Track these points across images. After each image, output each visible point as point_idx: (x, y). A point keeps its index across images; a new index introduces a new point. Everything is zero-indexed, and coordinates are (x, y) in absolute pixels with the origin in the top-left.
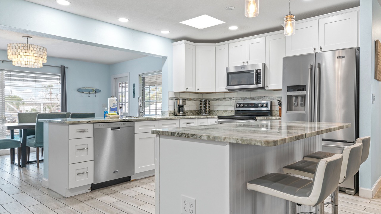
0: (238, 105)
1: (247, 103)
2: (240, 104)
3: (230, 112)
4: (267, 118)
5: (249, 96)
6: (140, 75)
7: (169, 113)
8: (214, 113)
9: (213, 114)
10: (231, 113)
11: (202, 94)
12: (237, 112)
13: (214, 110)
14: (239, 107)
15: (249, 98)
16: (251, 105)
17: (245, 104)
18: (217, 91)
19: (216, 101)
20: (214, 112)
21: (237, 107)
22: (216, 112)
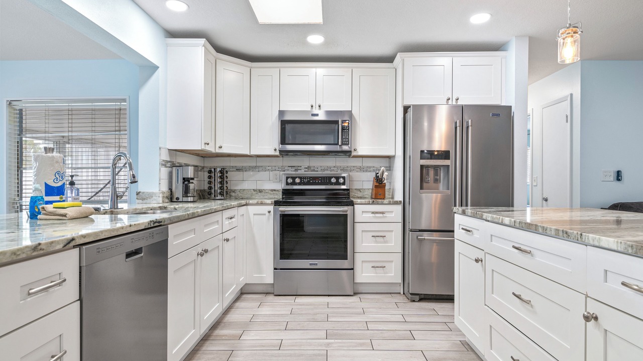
0: (290, 181)
1: (308, 177)
2: (294, 178)
3: (270, 192)
4: (373, 201)
5: (307, 165)
6: (10, 103)
7: (163, 196)
8: (233, 194)
9: (231, 196)
10: (271, 194)
11: (202, 157)
12: (286, 192)
13: (233, 188)
14: (294, 183)
15: (306, 168)
16: (315, 180)
17: (304, 178)
18: (253, 153)
19: (237, 173)
20: (234, 192)
21: (287, 184)
22: (238, 193)
